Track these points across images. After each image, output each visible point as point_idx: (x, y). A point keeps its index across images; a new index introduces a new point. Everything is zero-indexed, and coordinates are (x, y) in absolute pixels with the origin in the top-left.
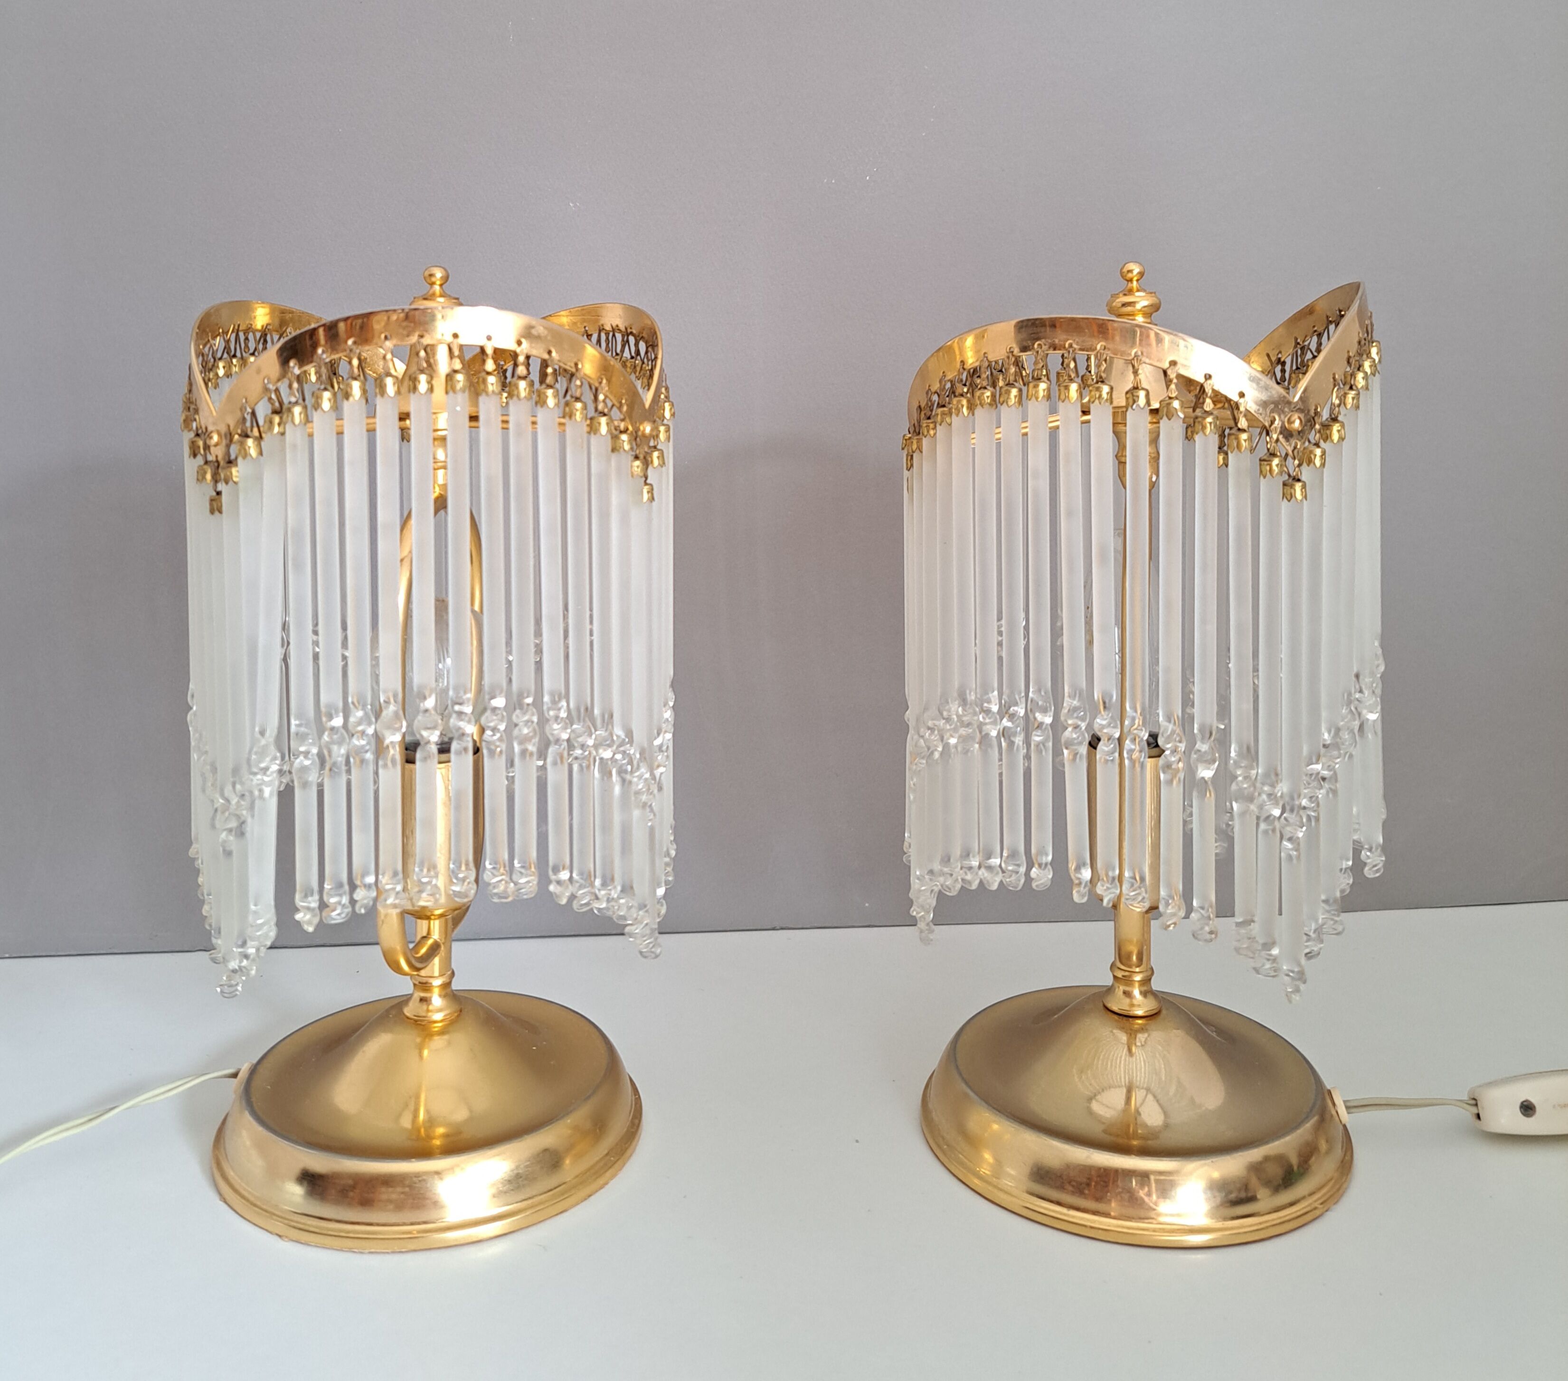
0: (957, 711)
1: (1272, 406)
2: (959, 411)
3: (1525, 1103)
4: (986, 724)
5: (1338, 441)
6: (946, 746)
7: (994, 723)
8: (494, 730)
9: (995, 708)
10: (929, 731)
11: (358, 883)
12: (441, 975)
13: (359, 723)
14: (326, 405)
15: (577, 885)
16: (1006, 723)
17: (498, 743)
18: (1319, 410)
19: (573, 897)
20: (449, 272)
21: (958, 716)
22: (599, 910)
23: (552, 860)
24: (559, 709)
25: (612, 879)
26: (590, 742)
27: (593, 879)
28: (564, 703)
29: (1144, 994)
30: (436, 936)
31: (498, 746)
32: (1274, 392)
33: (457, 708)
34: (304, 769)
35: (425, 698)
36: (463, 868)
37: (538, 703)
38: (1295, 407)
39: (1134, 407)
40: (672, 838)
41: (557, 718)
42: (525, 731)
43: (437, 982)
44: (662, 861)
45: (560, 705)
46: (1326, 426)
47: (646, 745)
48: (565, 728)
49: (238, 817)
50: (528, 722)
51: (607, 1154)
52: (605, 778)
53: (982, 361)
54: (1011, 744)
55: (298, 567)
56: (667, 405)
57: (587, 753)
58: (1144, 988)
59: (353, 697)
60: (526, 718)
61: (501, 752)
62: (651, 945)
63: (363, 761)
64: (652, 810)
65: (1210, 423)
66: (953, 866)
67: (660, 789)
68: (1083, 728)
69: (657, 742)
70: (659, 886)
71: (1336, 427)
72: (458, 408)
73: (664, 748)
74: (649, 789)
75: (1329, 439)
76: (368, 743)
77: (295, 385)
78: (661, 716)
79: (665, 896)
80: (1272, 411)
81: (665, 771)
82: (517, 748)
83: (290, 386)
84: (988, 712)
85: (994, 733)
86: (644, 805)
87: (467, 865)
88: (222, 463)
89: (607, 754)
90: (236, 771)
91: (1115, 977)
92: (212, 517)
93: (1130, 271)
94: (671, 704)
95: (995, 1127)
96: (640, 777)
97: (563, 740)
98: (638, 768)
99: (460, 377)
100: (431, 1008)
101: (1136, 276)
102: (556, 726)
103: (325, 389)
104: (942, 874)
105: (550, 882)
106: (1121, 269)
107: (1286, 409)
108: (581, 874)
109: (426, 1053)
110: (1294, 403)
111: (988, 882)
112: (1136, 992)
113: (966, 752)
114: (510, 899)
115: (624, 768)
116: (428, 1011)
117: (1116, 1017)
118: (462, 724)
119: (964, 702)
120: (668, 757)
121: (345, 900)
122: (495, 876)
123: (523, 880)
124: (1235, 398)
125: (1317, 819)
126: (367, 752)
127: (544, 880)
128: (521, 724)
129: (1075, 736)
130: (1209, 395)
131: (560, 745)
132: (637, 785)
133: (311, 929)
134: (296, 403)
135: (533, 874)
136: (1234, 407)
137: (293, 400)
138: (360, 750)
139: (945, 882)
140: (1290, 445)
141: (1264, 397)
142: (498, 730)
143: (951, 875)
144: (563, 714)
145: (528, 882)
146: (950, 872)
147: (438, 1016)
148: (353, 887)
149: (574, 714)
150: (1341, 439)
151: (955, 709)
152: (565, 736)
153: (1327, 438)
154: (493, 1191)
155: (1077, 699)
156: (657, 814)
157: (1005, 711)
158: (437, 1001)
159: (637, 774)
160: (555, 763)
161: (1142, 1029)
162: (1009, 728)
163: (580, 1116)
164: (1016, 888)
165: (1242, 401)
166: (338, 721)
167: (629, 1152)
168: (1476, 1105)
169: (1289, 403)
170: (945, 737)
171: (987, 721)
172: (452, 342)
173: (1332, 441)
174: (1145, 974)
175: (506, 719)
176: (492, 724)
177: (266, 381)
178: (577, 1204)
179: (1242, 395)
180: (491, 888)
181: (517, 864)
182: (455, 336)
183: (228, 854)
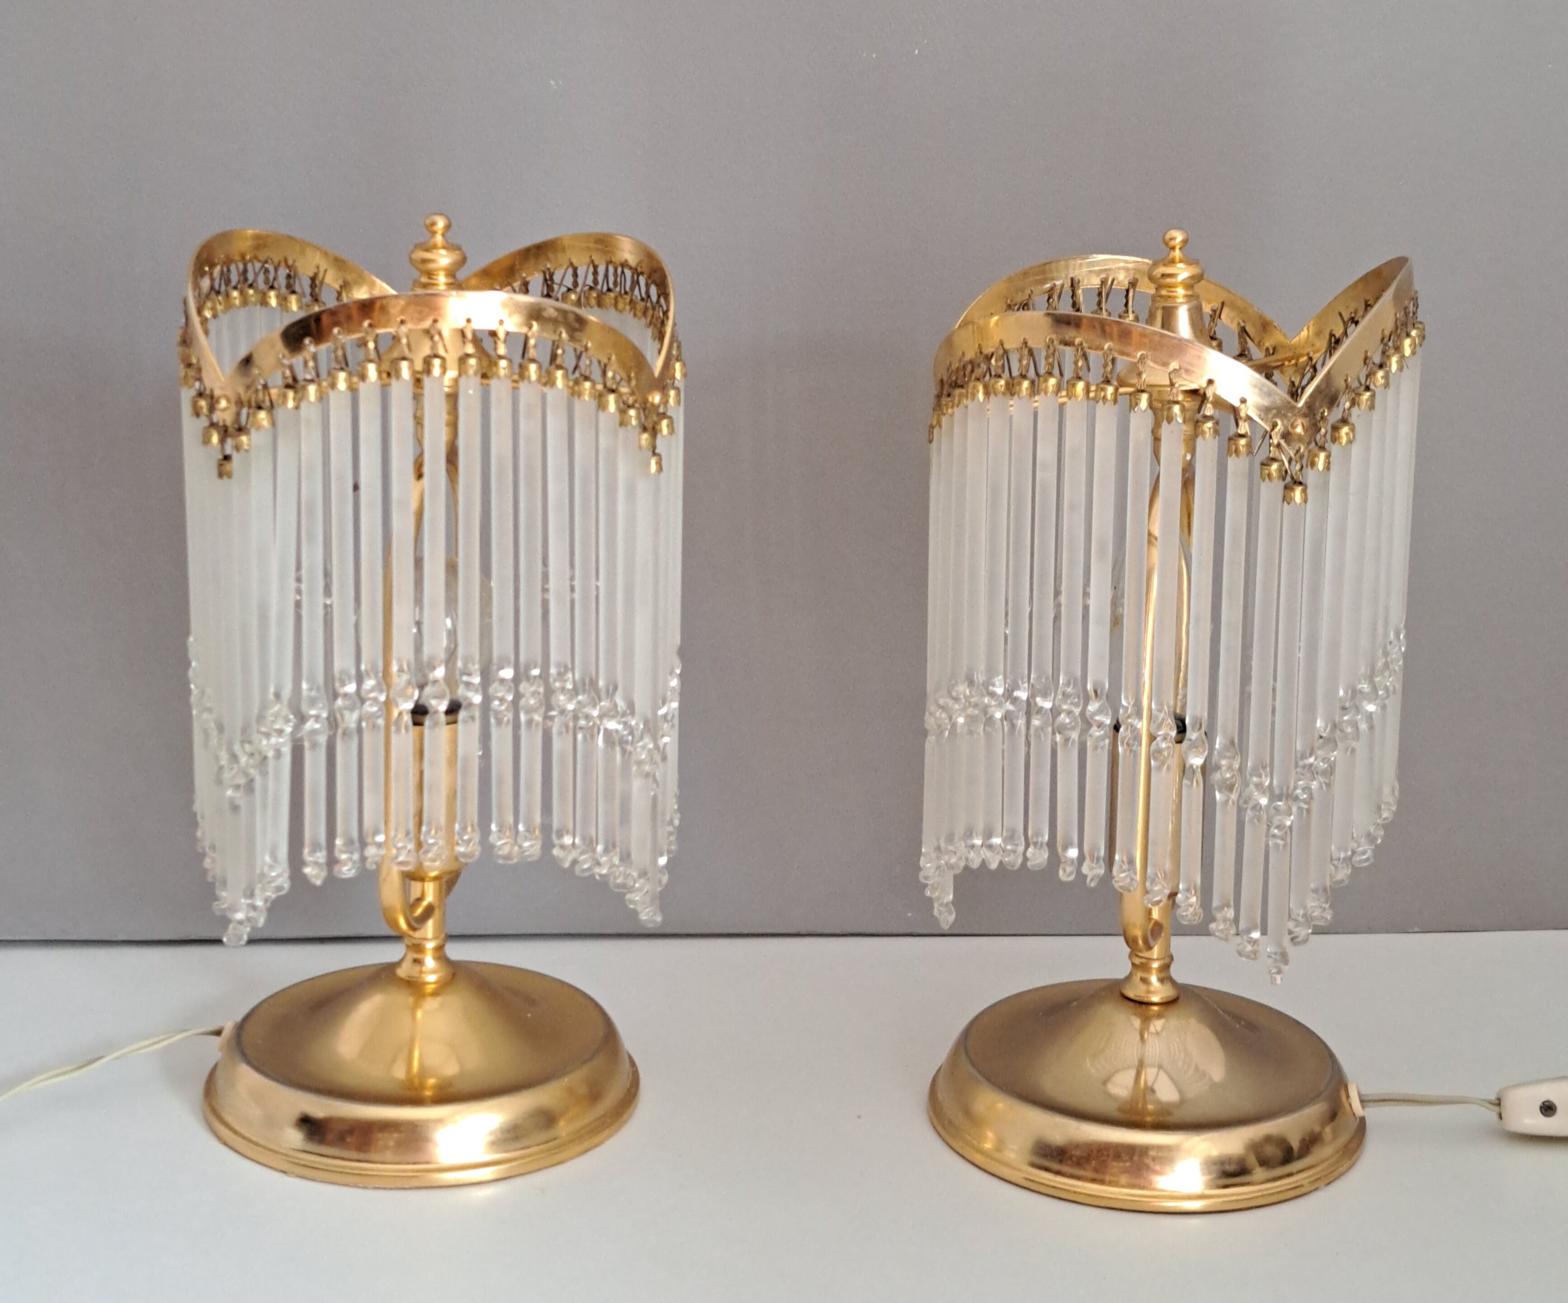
0: (965, 693)
1: (1274, 411)
2: (974, 395)
3: (1547, 1104)
4: (991, 706)
5: (1347, 443)
6: (954, 725)
7: (1000, 705)
8: (502, 700)
9: (1000, 691)
10: (940, 710)
11: (369, 840)
12: (435, 938)
13: (372, 690)
14: (342, 385)
15: (579, 851)
16: (1009, 706)
17: (505, 713)
18: (1326, 414)
19: (575, 862)
20: (452, 221)
21: (965, 697)
22: (601, 875)
23: (556, 825)
24: (565, 681)
25: (614, 846)
26: (595, 713)
27: (594, 844)
28: (570, 675)
29: (1161, 980)
30: (429, 898)
31: (505, 716)
32: (1277, 398)
33: (465, 678)
34: (314, 732)
35: (434, 668)
36: (469, 829)
37: (544, 676)
38: (1299, 412)
39: (1136, 409)
40: (676, 807)
41: (563, 689)
42: (532, 702)
43: (430, 945)
44: (663, 831)
45: (566, 678)
46: (1335, 428)
47: (650, 716)
48: (570, 700)
49: (246, 774)
50: (534, 694)
51: (603, 1116)
52: (609, 749)
53: (997, 348)
54: (1013, 726)
55: (311, 538)
56: (678, 366)
57: (591, 724)
58: (1163, 975)
59: (366, 665)
60: (533, 689)
61: (508, 721)
62: (651, 914)
63: (375, 727)
64: (655, 780)
65: (1210, 428)
66: (957, 845)
67: (664, 758)
68: (1077, 714)
69: (662, 712)
70: (661, 855)
71: (1345, 430)
72: (471, 392)
73: (669, 717)
74: (652, 759)
75: (1337, 442)
76: (379, 710)
77: (311, 364)
78: (666, 683)
79: (667, 866)
80: (1275, 416)
81: (669, 740)
82: (523, 717)
83: (306, 363)
84: (992, 695)
85: (998, 715)
86: (647, 775)
87: (472, 826)
88: (231, 430)
89: (612, 725)
90: (245, 730)
91: (1133, 964)
92: (220, 481)
93: (1172, 239)
94: (678, 671)
95: (1000, 1106)
96: (643, 747)
97: (569, 711)
98: (642, 738)
99: (472, 362)
100: (424, 969)
101: (1178, 244)
102: (562, 698)
103: (342, 369)
104: (948, 852)
105: (553, 846)
106: (1164, 235)
107: (1290, 415)
108: (583, 839)
109: (419, 1014)
110: (1299, 408)
111: (988, 861)
112: (1154, 979)
113: (971, 732)
114: (515, 861)
115: (625, 738)
116: (421, 972)
117: (1132, 1004)
118: (470, 694)
119: (971, 683)
120: (673, 726)
121: (356, 856)
122: (500, 839)
123: (526, 844)
124: (1236, 403)
125: (1308, 811)
126: (378, 717)
127: (547, 845)
128: (528, 695)
129: (1067, 721)
130: (1211, 399)
131: (566, 716)
132: (641, 755)
133: (318, 882)
134: (312, 381)
135: (536, 838)
136: (1235, 411)
137: (308, 377)
138: (372, 717)
139: (949, 859)
140: (1293, 449)
141: (1265, 402)
142: (506, 701)
143: (955, 853)
144: (569, 686)
145: (531, 846)
146: (954, 850)
147: (431, 978)
148: (363, 844)
149: (579, 686)
150: (1350, 442)
151: (963, 689)
152: (571, 707)
153: (1334, 440)
154: (492, 1138)
155: (1072, 686)
156: (660, 783)
157: (1009, 695)
158: (430, 962)
159: (641, 744)
160: (560, 733)
161: (1159, 1016)
162: (1013, 712)
163: (575, 1079)
164: (1013, 866)
165: (1243, 406)
166: (351, 688)
167: (625, 1116)
168: (1499, 1105)
169: (1293, 408)
170: (954, 717)
171: (993, 703)
172: (465, 327)
173: (1341, 443)
174: (1162, 962)
175: (513, 690)
176: (499, 695)
177: (280, 356)
178: (572, 1158)
179: (1243, 401)
180: (496, 849)
181: (521, 827)
182: (469, 321)
183: (235, 808)
